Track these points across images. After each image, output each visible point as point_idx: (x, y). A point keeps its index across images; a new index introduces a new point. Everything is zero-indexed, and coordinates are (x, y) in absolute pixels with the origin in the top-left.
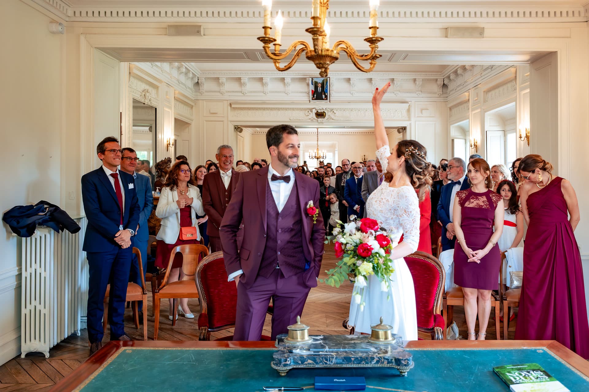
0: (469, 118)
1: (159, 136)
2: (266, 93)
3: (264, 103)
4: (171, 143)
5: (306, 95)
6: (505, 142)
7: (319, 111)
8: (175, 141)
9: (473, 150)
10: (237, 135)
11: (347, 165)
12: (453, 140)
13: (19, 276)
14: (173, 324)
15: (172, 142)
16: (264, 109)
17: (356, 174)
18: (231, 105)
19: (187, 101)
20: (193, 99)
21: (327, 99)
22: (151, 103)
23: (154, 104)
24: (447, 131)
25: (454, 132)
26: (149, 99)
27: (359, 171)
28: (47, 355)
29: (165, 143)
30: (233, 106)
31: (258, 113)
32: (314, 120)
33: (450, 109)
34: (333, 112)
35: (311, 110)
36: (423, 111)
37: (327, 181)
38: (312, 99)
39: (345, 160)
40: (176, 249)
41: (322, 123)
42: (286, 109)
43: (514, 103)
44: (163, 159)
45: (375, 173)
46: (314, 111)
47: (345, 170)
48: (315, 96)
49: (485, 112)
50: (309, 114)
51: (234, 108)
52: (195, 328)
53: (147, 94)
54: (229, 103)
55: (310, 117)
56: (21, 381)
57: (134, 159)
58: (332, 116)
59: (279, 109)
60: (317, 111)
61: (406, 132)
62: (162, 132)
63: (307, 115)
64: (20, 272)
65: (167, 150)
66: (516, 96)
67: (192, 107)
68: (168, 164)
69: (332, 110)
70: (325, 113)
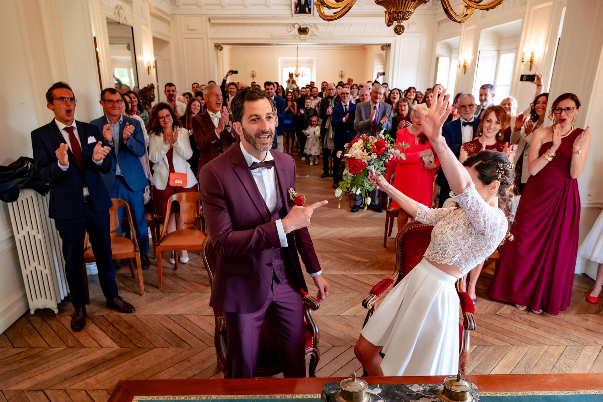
0: (460, 35)
1: (139, 58)
2: (246, 6)
3: (244, 18)
4: (152, 66)
5: (288, 7)
6: (498, 62)
7: (302, 27)
8: (156, 62)
9: (461, 71)
10: (217, 52)
11: (332, 89)
12: (438, 59)
13: (12, 238)
14: (175, 268)
15: (152, 64)
16: (244, 24)
17: (343, 100)
18: (209, 20)
19: (163, 15)
20: (170, 13)
21: (310, 13)
22: (126, 21)
23: (130, 22)
24: (432, 48)
25: (439, 50)
26: (124, 16)
27: (346, 97)
28: (56, 311)
29: (146, 66)
30: (212, 21)
31: (238, 28)
32: (296, 37)
33: (439, 23)
34: (317, 27)
35: (293, 25)
36: (410, 26)
37: (309, 103)
38: (295, 13)
39: (331, 85)
40: (172, 198)
41: (305, 40)
42: (268, 25)
43: (520, 20)
44: (146, 86)
45: (369, 104)
46: (297, 27)
47: (330, 95)
48: (298, 9)
49: (482, 29)
50: (291, 30)
51: (213, 23)
52: (197, 273)
53: (121, 12)
54: (207, 18)
55: (292, 33)
56: (34, 345)
57: (116, 101)
58: (316, 33)
59: (260, 25)
60: (300, 27)
61: (390, 49)
62: (141, 54)
63: (289, 31)
64: (12, 234)
65: (149, 73)
66: (525, 12)
67: (169, 23)
68: (151, 91)
69: (315, 25)
70: (308, 29)
